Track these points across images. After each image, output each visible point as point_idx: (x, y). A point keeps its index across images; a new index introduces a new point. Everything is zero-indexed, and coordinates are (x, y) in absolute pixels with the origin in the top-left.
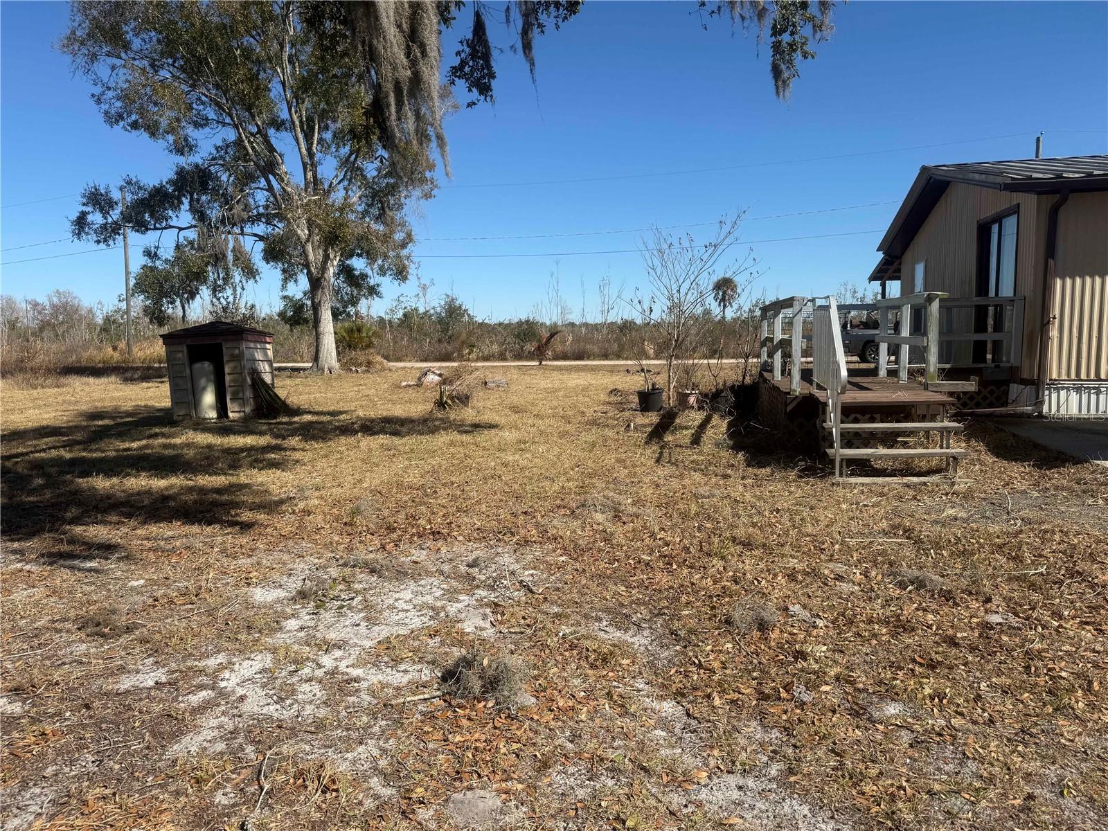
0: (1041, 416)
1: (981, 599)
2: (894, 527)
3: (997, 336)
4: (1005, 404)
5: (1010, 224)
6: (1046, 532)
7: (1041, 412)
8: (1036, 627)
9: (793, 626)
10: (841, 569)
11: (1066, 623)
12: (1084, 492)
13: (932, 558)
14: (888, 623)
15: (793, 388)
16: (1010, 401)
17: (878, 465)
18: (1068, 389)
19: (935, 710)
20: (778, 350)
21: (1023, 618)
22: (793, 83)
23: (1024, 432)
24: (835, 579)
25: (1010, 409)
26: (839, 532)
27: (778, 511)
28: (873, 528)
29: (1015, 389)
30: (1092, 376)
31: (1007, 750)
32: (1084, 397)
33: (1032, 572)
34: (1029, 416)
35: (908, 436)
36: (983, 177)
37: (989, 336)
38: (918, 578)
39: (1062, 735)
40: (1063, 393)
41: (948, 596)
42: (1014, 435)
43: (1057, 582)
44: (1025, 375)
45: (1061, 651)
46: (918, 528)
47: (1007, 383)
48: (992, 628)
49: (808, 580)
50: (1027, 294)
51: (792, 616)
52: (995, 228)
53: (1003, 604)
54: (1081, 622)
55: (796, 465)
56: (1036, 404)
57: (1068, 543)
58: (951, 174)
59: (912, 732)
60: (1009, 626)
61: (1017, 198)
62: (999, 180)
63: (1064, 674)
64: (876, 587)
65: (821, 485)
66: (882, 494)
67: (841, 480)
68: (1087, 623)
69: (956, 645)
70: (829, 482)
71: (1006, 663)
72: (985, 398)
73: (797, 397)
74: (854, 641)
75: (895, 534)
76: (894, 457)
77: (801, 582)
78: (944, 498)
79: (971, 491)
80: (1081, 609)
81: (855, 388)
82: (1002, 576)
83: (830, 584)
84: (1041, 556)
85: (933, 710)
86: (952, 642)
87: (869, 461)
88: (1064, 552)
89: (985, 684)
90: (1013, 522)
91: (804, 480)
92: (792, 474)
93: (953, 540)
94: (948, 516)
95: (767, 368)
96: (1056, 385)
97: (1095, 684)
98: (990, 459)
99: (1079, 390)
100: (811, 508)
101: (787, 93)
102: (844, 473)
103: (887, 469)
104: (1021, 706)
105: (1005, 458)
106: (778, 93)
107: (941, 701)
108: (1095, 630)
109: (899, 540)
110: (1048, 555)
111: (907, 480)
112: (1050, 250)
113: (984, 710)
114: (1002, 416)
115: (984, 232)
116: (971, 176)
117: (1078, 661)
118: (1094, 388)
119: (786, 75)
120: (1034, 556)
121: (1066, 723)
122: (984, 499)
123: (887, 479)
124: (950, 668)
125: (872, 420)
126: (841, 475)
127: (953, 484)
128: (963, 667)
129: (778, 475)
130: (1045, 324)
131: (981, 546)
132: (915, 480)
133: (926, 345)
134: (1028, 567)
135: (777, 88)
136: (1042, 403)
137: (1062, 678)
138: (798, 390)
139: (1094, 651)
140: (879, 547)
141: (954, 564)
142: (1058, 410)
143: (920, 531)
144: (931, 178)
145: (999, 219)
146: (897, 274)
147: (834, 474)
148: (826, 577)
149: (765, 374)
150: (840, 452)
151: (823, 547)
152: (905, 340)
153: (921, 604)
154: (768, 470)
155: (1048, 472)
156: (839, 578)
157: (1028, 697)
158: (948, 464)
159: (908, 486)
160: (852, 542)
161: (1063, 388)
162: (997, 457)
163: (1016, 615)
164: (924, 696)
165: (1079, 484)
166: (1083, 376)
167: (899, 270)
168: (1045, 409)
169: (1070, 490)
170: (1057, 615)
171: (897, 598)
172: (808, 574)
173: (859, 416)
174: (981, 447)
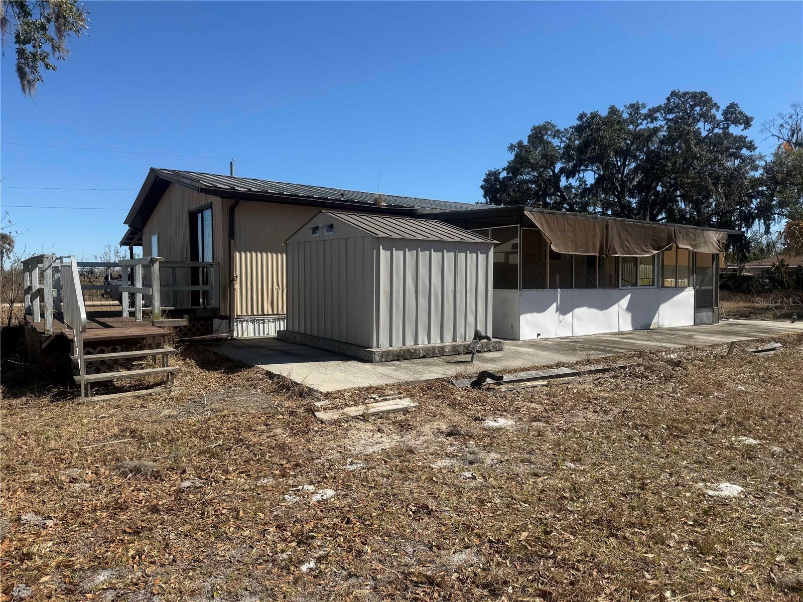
0: (233, 339)
1: (179, 472)
2: (122, 431)
3: (206, 288)
4: (211, 332)
5: (208, 214)
6: (224, 416)
7: (232, 337)
8: (211, 483)
9: (23, 533)
10: (75, 473)
11: (230, 475)
12: (251, 386)
13: (149, 449)
14: (108, 508)
15: (47, 328)
16: (214, 331)
17: (118, 384)
18: (247, 321)
19: (135, 566)
20: (36, 298)
21: (204, 479)
22: (38, 85)
23: (221, 351)
24: (70, 482)
25: (214, 336)
26: (79, 443)
27: (26, 434)
28: (106, 434)
29: (216, 322)
30: (260, 313)
31: (181, 578)
32: (257, 325)
33: (214, 446)
34: (226, 339)
35: (142, 360)
36: (189, 182)
37: (200, 288)
38: (135, 466)
39: (218, 555)
40: (245, 324)
41: (157, 476)
42: (215, 353)
43: (228, 449)
44: (222, 313)
45: (225, 495)
46: (140, 428)
47: (211, 319)
48: (184, 491)
49: (45, 488)
50: (220, 261)
51: (24, 524)
52: (200, 216)
53: (194, 472)
54: (239, 472)
55: (49, 391)
56: (229, 331)
57: (237, 421)
58: (170, 176)
59: (115, 590)
60: (195, 487)
61: (211, 198)
62: (198, 185)
63: (224, 511)
64: (103, 481)
65: (69, 405)
66: (117, 407)
67: (86, 400)
68: (242, 473)
69: (158, 511)
70: (76, 403)
71: (190, 514)
72: (198, 329)
73: (50, 336)
74: (79, 530)
75: (123, 436)
76: (132, 377)
77: (39, 492)
78: (163, 403)
79: (182, 395)
80: (240, 464)
81: (101, 327)
82: (195, 452)
83: (65, 487)
84: (220, 433)
85: (133, 567)
86: (155, 509)
87: (112, 381)
88: (234, 428)
89: (173, 534)
90: (206, 413)
91: (55, 403)
92: (45, 400)
93: (165, 433)
94: (164, 416)
95: (29, 311)
96: (240, 319)
97: (241, 512)
98: (197, 371)
99: (253, 321)
100: (57, 427)
101: (32, 91)
102: (89, 393)
103: (125, 386)
104: (196, 542)
105: (208, 369)
106: (24, 90)
107: (140, 558)
108: (246, 475)
109: (126, 440)
110: (225, 432)
111: (138, 393)
112: (231, 234)
113: (170, 554)
114: (209, 340)
115: (193, 218)
116: (182, 179)
117: (234, 500)
118: (261, 320)
119: (31, 77)
120: (217, 434)
121: (222, 545)
122: (190, 400)
123: (124, 394)
124: (150, 530)
125: (114, 351)
126: (86, 395)
127: (170, 392)
128: (160, 526)
129: (31, 402)
130: (232, 281)
131: (184, 433)
132: (144, 392)
133: (151, 293)
134: (211, 442)
135: (23, 86)
136: (233, 331)
137: (222, 514)
138: (52, 330)
139: (244, 490)
140: (110, 448)
141: (164, 450)
142: (242, 335)
143: (142, 430)
144: (157, 177)
145: (201, 210)
146: (139, 242)
147: (80, 395)
148: (62, 482)
149: (28, 317)
150: (84, 378)
151: (64, 457)
152: (139, 290)
153: (136, 485)
154: (24, 399)
155: (232, 376)
156: (74, 480)
157: (201, 534)
158: (168, 378)
159: (138, 397)
160: (88, 449)
161: (244, 321)
162: (202, 369)
163: (200, 478)
164: (129, 558)
165: (248, 381)
166: (255, 313)
167: (141, 239)
168: (235, 335)
169: (243, 386)
170: (226, 472)
171: (118, 486)
172: (46, 483)
173: (104, 348)
174: (192, 363)
